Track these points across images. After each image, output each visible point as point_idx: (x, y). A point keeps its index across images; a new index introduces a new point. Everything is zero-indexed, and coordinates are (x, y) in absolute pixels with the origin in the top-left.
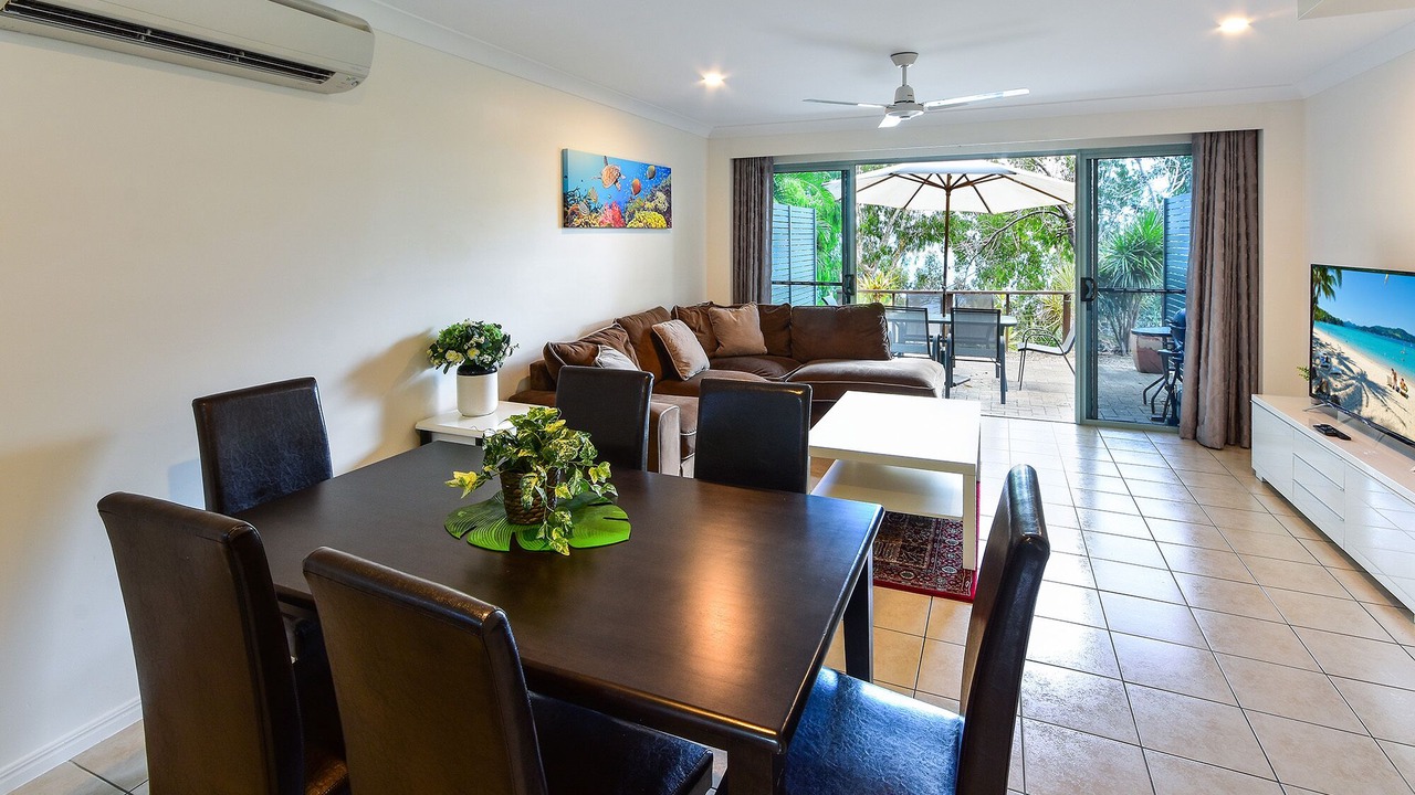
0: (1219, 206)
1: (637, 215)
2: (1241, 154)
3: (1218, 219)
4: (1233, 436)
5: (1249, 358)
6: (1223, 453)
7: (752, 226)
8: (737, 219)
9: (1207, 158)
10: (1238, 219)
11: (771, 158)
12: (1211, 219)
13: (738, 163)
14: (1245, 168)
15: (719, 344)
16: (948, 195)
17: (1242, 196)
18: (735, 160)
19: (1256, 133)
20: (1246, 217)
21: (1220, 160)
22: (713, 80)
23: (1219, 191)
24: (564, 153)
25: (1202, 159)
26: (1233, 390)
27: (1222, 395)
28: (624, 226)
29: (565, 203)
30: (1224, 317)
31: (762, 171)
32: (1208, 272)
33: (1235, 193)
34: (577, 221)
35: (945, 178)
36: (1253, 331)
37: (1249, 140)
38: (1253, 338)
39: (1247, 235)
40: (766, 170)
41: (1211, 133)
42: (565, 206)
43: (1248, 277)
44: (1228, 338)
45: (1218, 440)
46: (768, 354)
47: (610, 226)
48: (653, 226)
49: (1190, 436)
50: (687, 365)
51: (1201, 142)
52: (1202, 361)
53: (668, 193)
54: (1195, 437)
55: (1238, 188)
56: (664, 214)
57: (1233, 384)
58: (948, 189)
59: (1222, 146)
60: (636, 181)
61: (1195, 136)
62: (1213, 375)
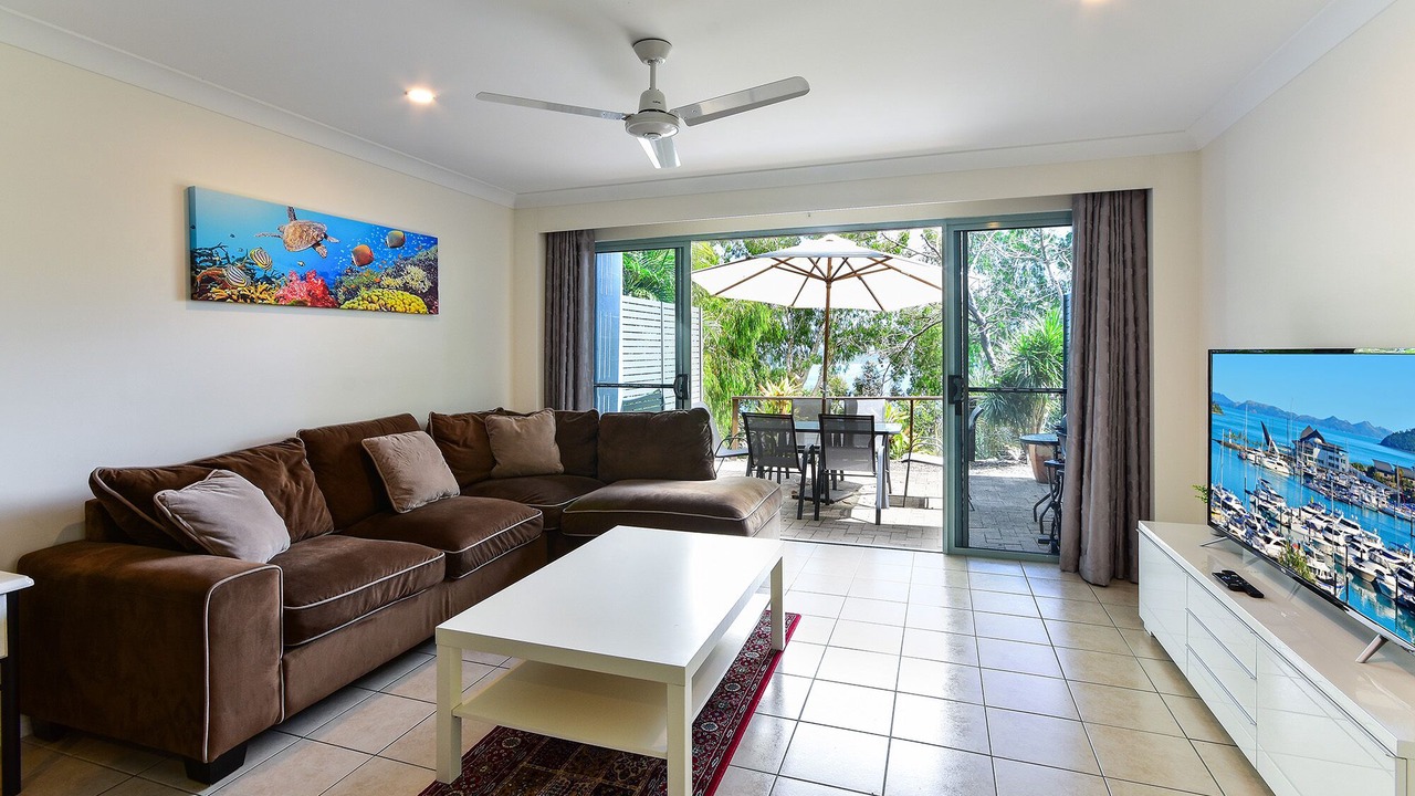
0: (1103, 284)
1: (364, 292)
2: (1127, 219)
3: (1102, 301)
4: (1121, 566)
5: (1139, 473)
6: (1107, 591)
7: (565, 316)
8: (549, 307)
9: (1089, 226)
10: (1125, 300)
11: (591, 232)
12: (1094, 300)
13: (550, 239)
14: (1132, 237)
15: (495, 462)
16: (828, 288)
17: (1129, 271)
18: (547, 234)
19: (1144, 195)
20: (1135, 298)
21: (1104, 228)
22: (421, 96)
23: (1103, 266)
24: (190, 194)
25: (1083, 226)
26: (1121, 512)
27: (1106, 518)
28: (336, 305)
29: (193, 266)
30: (1109, 422)
31: (578, 248)
32: (1091, 366)
33: (1122, 267)
34: (216, 291)
35: (823, 264)
36: (1143, 438)
37: (1137, 203)
38: (1143, 447)
39: (1136, 320)
40: (583, 248)
41: (1094, 194)
42: (192, 269)
43: (1137, 372)
44: (1114, 447)
45: (1103, 576)
46: (565, 473)
47: (301, 304)
48: (398, 309)
49: (1072, 568)
50: (409, 492)
51: (1082, 206)
52: (1085, 476)
53: (431, 268)
54: (1077, 570)
55: (1124, 262)
56: (423, 296)
57: (1121, 504)
58: (829, 281)
59: (1105, 211)
60: (365, 249)
61: (1075, 198)
62: (1096, 494)
